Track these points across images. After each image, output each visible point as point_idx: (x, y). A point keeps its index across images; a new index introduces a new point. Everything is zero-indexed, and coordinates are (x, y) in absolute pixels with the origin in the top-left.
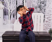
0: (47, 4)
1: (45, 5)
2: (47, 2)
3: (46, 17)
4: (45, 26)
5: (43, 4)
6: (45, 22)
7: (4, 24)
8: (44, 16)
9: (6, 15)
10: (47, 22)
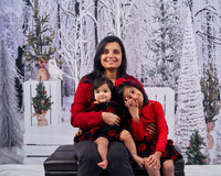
0: (182, 63)
1: (178, 66)
2: (183, 58)
3: (182, 98)
4: (180, 123)
5: (170, 64)
6: (179, 113)
7: (63, 120)
8: (176, 95)
9: (67, 95)
10: (183, 111)
